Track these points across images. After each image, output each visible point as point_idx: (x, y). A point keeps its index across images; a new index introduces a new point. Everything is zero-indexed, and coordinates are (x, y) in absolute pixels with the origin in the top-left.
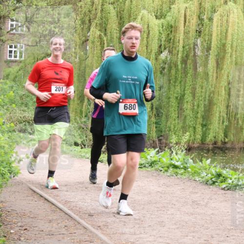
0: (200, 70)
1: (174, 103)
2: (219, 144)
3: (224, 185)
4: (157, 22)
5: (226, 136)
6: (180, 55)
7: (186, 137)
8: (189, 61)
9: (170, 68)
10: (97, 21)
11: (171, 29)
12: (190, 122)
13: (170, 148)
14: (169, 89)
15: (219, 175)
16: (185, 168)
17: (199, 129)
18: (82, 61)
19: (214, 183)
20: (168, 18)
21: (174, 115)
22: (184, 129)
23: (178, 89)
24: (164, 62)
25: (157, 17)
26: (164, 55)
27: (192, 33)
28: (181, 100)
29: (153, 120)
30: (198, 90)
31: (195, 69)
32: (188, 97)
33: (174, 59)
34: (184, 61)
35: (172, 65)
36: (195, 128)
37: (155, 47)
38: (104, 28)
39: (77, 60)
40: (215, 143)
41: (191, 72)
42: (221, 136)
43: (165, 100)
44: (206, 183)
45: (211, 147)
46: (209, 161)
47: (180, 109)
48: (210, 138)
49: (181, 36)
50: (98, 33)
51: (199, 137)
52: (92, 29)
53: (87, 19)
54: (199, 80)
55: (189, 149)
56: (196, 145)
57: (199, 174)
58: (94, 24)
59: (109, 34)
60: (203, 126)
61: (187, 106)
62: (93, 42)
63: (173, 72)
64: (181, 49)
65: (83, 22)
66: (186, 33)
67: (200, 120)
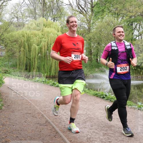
0: (48, 58)
1: (42, 66)
2: (54, 76)
3: (55, 86)
4: (37, 47)
5: (55, 74)
6: (43, 55)
7: (46, 74)
8: (46, 56)
9: (41, 58)
10: (23, 46)
11: (41, 48)
12: (46, 71)
13: (42, 77)
14: (41, 63)
15: (54, 84)
16: (46, 82)
17: (49, 72)
18: (19, 56)
19: (53, 85)
20: (40, 46)
21: (42, 69)
22: (45, 73)
23: (43, 63)
24: (40, 56)
25: (37, 46)
26: (39, 55)
27: (46, 50)
28: (44, 65)
29: (38, 70)
30: (48, 63)
31: (47, 58)
32: (46, 65)
33: (42, 56)
34: (44, 56)
35: (42, 57)
36: (48, 72)
37: (37, 53)
38: (24, 48)
39: (18, 56)
40: (53, 76)
41: (46, 59)
42: (54, 74)
43: (40, 65)
44: (51, 85)
45: (52, 77)
46: (51, 80)
47: (44, 68)
48: (51, 74)
49: (43, 50)
50: (23, 49)
51: (49, 74)
52: (22, 48)
53: (20, 46)
54: (48, 61)
55: (47, 77)
56: (48, 76)
57: (49, 83)
58: (22, 47)
59: (26, 49)
60: (50, 72)
61: (46, 67)
62: (22, 51)
63: (42, 59)
64: (43, 53)
65: (19, 47)
66: (45, 49)
67: (49, 70)
